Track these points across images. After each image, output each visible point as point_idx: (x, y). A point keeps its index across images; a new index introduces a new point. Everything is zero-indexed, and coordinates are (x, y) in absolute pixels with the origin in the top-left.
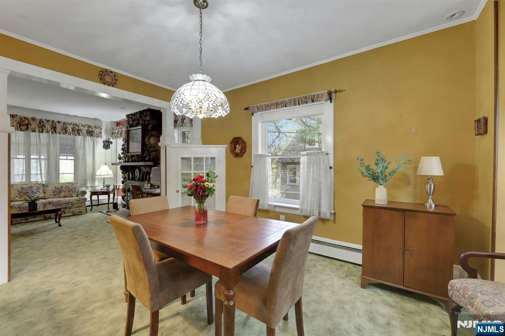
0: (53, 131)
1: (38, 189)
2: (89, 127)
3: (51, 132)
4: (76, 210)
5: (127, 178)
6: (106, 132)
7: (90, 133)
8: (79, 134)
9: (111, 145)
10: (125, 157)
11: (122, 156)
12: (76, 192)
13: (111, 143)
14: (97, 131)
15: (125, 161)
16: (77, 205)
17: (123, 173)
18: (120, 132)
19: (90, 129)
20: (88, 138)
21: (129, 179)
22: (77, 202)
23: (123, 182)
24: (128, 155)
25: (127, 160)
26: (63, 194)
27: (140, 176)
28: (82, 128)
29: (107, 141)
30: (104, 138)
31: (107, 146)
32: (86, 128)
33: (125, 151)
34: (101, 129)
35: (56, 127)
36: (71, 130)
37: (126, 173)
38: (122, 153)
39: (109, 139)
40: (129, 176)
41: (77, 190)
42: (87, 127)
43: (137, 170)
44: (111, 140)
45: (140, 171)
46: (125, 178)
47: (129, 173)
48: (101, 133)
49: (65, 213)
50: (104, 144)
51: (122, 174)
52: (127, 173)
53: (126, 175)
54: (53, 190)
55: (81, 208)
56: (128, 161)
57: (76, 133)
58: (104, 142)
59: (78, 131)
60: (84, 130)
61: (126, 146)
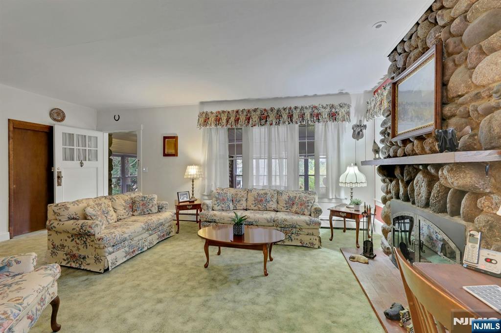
0: (289, 121)
1: (272, 196)
2: (332, 106)
3: (287, 123)
4: (306, 239)
5: (393, 192)
6: (357, 111)
7: (333, 116)
8: (319, 119)
9: (364, 131)
10: (388, 148)
11: (381, 146)
12: (309, 208)
13: (365, 126)
14: (342, 112)
15: (389, 157)
16: (306, 231)
17: (384, 181)
18: (378, 103)
19: (333, 110)
20: (331, 125)
21: (398, 197)
22: (308, 227)
23: (385, 200)
24: (394, 140)
25: (391, 155)
26: (295, 208)
27: (429, 193)
28: (322, 110)
29: (358, 126)
30: (354, 121)
31: (359, 133)
32: (328, 110)
33: (389, 134)
34: (349, 106)
35: (292, 115)
36: (309, 116)
37: (391, 181)
38: (382, 141)
39: (360, 121)
40: (398, 190)
41: (310, 205)
42: (329, 108)
43: (419, 177)
44: (365, 123)
45: (432, 180)
46: (388, 192)
47: (398, 184)
48: (348, 113)
49: (292, 240)
50: (354, 131)
51: (382, 184)
52: (394, 182)
53: (392, 186)
54: (286, 201)
55: (312, 237)
56: (395, 156)
57: (315, 119)
58: (353, 128)
59: (318, 115)
60: (325, 113)
61: (389, 124)
